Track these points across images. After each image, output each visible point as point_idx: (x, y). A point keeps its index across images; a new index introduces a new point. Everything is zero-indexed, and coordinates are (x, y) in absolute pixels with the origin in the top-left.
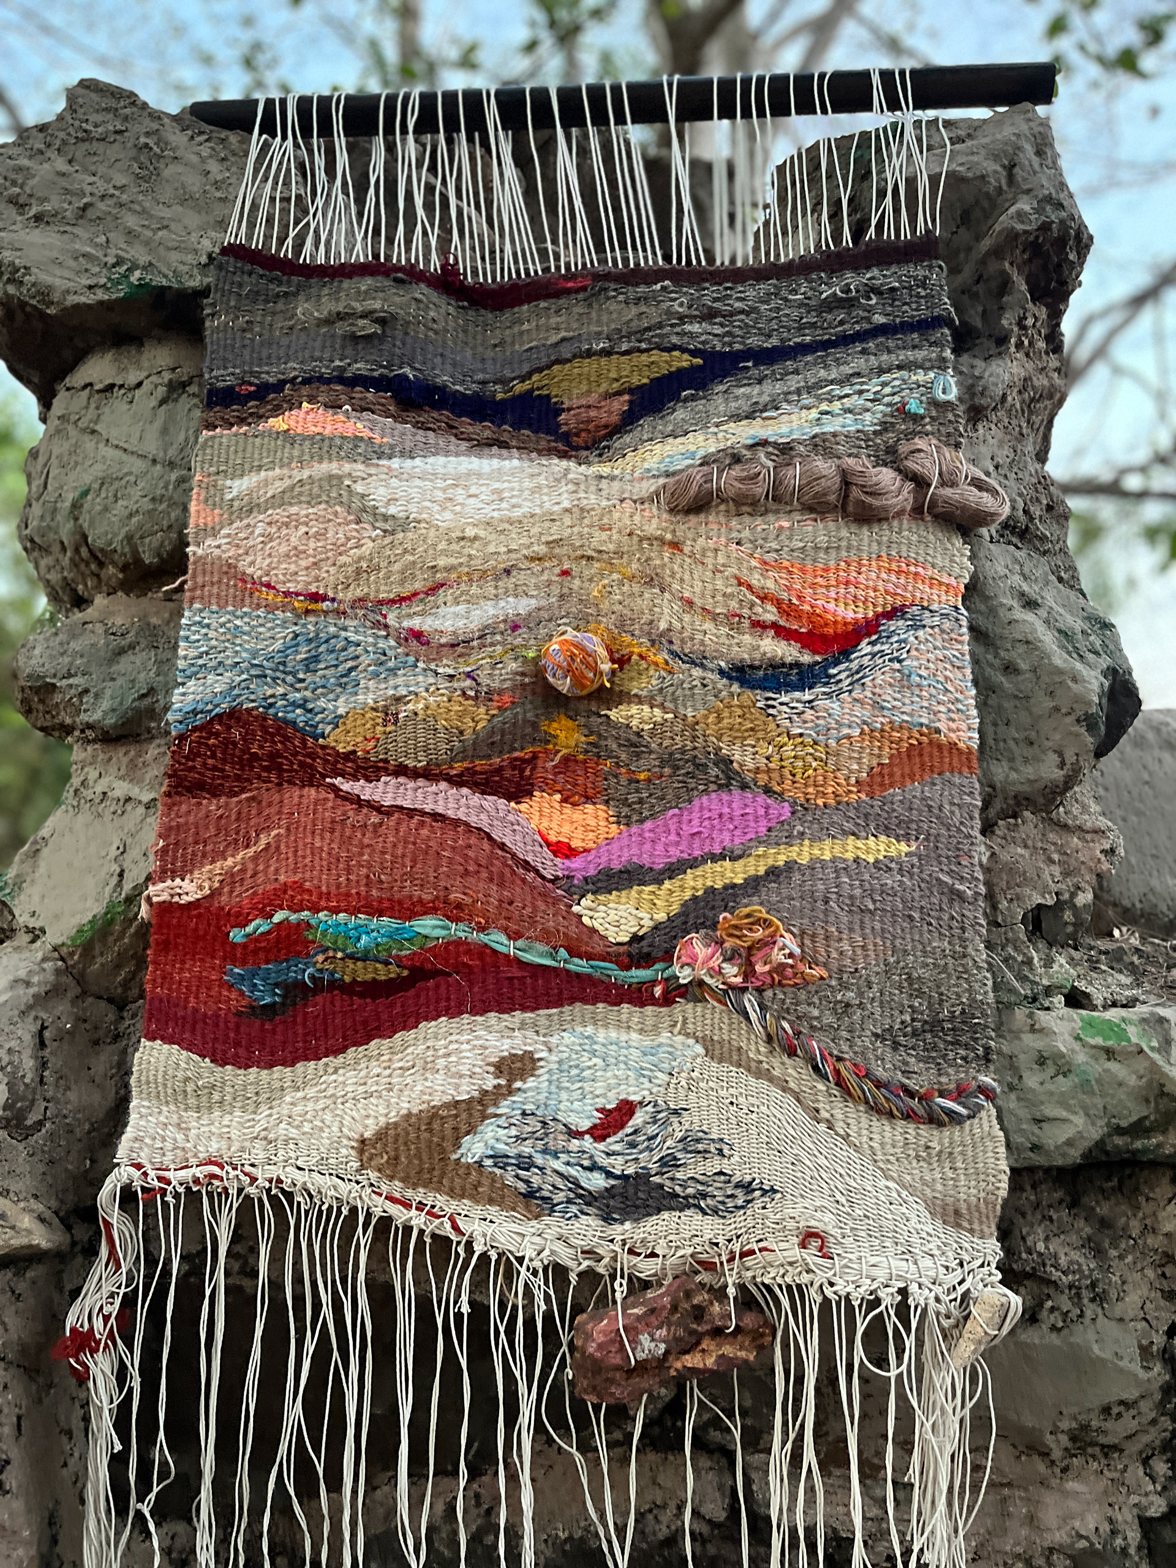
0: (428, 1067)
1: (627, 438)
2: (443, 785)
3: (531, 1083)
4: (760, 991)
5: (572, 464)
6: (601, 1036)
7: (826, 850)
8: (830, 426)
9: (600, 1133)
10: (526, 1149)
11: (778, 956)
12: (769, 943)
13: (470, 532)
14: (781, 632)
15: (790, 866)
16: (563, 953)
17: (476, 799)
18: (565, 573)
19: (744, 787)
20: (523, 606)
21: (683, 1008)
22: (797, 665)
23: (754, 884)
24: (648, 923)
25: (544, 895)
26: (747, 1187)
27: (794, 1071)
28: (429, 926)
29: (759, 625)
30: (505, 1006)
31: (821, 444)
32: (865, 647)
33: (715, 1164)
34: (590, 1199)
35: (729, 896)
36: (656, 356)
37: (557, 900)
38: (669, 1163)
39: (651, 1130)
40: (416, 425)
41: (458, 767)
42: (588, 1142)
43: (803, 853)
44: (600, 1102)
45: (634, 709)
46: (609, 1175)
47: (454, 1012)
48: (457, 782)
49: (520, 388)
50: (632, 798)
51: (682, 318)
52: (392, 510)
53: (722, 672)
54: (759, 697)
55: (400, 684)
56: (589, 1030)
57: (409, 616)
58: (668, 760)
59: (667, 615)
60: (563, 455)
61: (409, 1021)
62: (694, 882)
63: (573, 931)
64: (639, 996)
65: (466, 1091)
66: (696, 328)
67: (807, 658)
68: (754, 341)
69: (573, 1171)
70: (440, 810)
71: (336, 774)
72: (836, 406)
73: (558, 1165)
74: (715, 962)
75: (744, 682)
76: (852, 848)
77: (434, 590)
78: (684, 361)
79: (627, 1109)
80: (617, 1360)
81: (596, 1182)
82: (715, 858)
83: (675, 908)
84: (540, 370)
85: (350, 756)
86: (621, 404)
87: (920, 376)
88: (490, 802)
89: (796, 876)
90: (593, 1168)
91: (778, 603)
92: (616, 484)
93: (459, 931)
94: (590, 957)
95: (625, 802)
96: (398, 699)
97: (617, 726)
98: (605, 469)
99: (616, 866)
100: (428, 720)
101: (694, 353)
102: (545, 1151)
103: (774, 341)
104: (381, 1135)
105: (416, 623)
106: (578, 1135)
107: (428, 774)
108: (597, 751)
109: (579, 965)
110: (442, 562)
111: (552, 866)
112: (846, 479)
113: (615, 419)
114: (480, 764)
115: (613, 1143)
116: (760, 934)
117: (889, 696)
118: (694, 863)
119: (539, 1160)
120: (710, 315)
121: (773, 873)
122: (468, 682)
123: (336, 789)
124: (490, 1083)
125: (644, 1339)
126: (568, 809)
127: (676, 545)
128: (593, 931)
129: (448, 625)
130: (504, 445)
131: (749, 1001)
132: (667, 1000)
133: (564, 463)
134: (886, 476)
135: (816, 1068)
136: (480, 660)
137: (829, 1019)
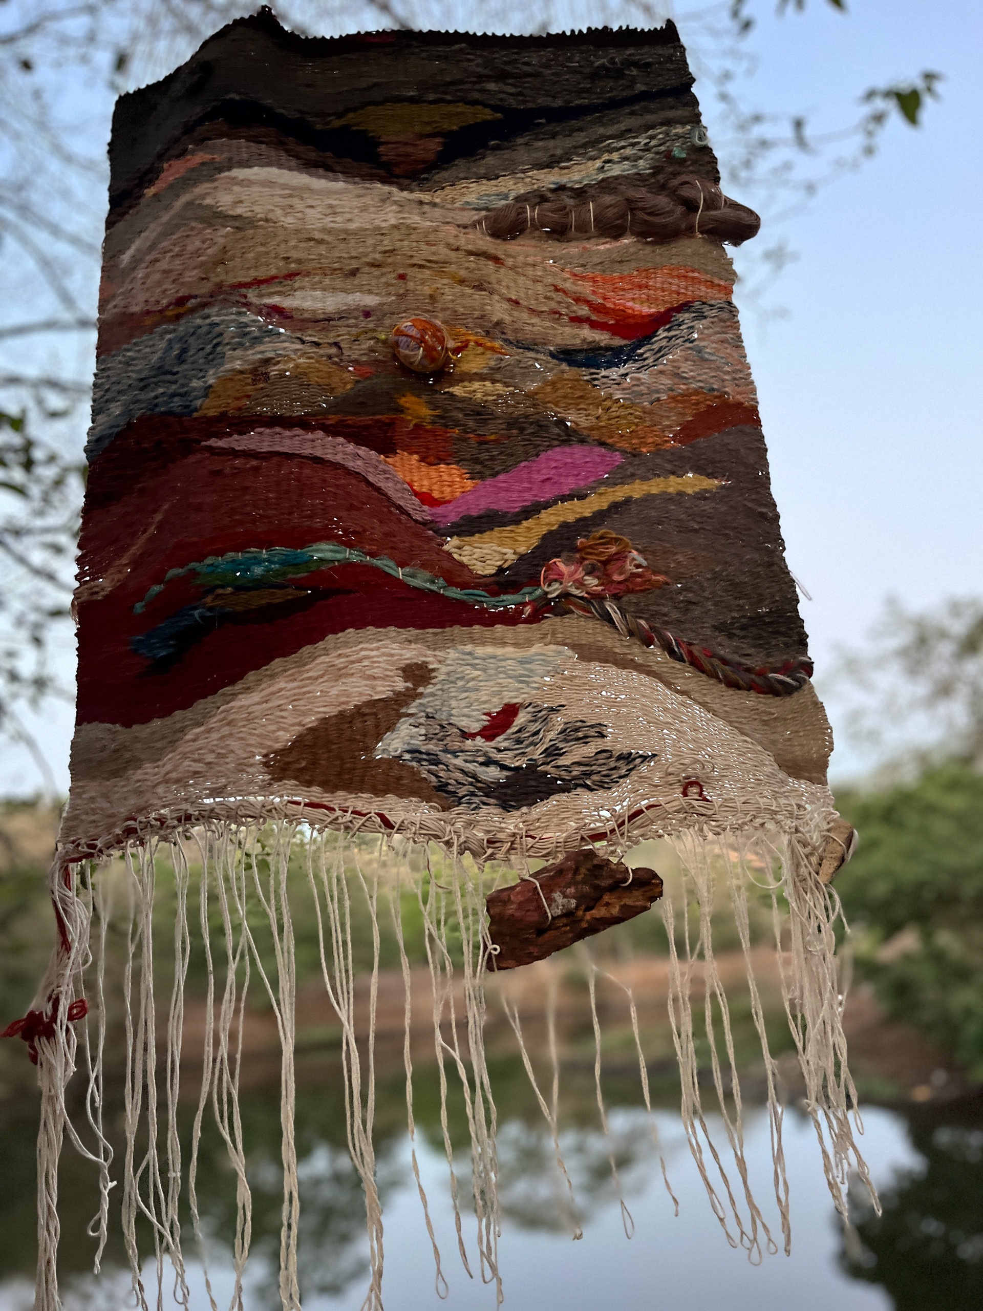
0: (339, 674)
1: (444, 175)
3: (430, 689)
5: (394, 190)
6: (481, 651)
8: (613, 172)
9: (489, 733)
10: (432, 747)
11: (630, 568)
12: (620, 557)
13: (316, 235)
14: (594, 325)
15: (628, 501)
16: (441, 581)
17: (351, 447)
18: (402, 277)
19: (582, 441)
20: (370, 300)
21: (551, 622)
22: (608, 348)
23: (600, 517)
24: (511, 557)
25: (417, 535)
26: (627, 758)
28: (323, 551)
29: (576, 320)
31: (607, 186)
32: (662, 333)
33: (600, 744)
34: (490, 791)
35: (583, 525)
36: (461, 108)
37: (430, 539)
38: (553, 752)
39: (533, 728)
41: (332, 419)
42: (479, 741)
43: (636, 490)
44: (487, 707)
45: (476, 385)
46: (503, 767)
47: (360, 625)
48: (332, 431)
49: (337, 123)
50: (484, 456)
51: (481, 78)
52: (239, 211)
53: (552, 355)
54: (585, 374)
55: (267, 349)
56: (469, 648)
57: (271, 294)
58: (513, 423)
59: (499, 311)
60: (384, 181)
61: (315, 635)
62: (550, 519)
63: (446, 564)
64: (510, 619)
65: (382, 691)
66: (492, 86)
67: (618, 342)
68: (542, 101)
69: (471, 767)
70: (319, 453)
71: (209, 437)
72: (615, 156)
73: (458, 762)
74: (578, 576)
75: (571, 362)
76: (673, 484)
77: (291, 276)
78: (487, 115)
79: (510, 711)
80: (534, 917)
81: (492, 774)
82: (564, 498)
83: (535, 542)
84: (355, 110)
85: (223, 416)
86: (434, 145)
87: (678, 130)
88: (363, 451)
89: (633, 508)
90: (488, 763)
91: (588, 302)
92: (439, 210)
93: (353, 556)
94: (463, 586)
95: (476, 461)
96: (267, 361)
97: (463, 400)
98: (426, 197)
99: (474, 513)
100: (301, 374)
101: (495, 108)
102: (446, 751)
103: (559, 103)
105: (275, 300)
106: (473, 736)
107: (305, 423)
108: (444, 420)
109: (454, 593)
110: (295, 255)
111: (423, 513)
112: (631, 205)
113: (431, 156)
114: (351, 419)
115: (501, 741)
116: (613, 549)
118: (547, 505)
119: (442, 756)
120: (503, 76)
121: (615, 507)
122: (333, 351)
123: (211, 449)
124: (401, 685)
125: (557, 896)
126: (424, 469)
127: (498, 259)
128: (462, 565)
129: (308, 304)
130: (329, 168)
131: (611, 607)
132: (535, 618)
133: (387, 188)
134: (661, 201)
135: (672, 653)
136: (343, 334)
137: (675, 615)
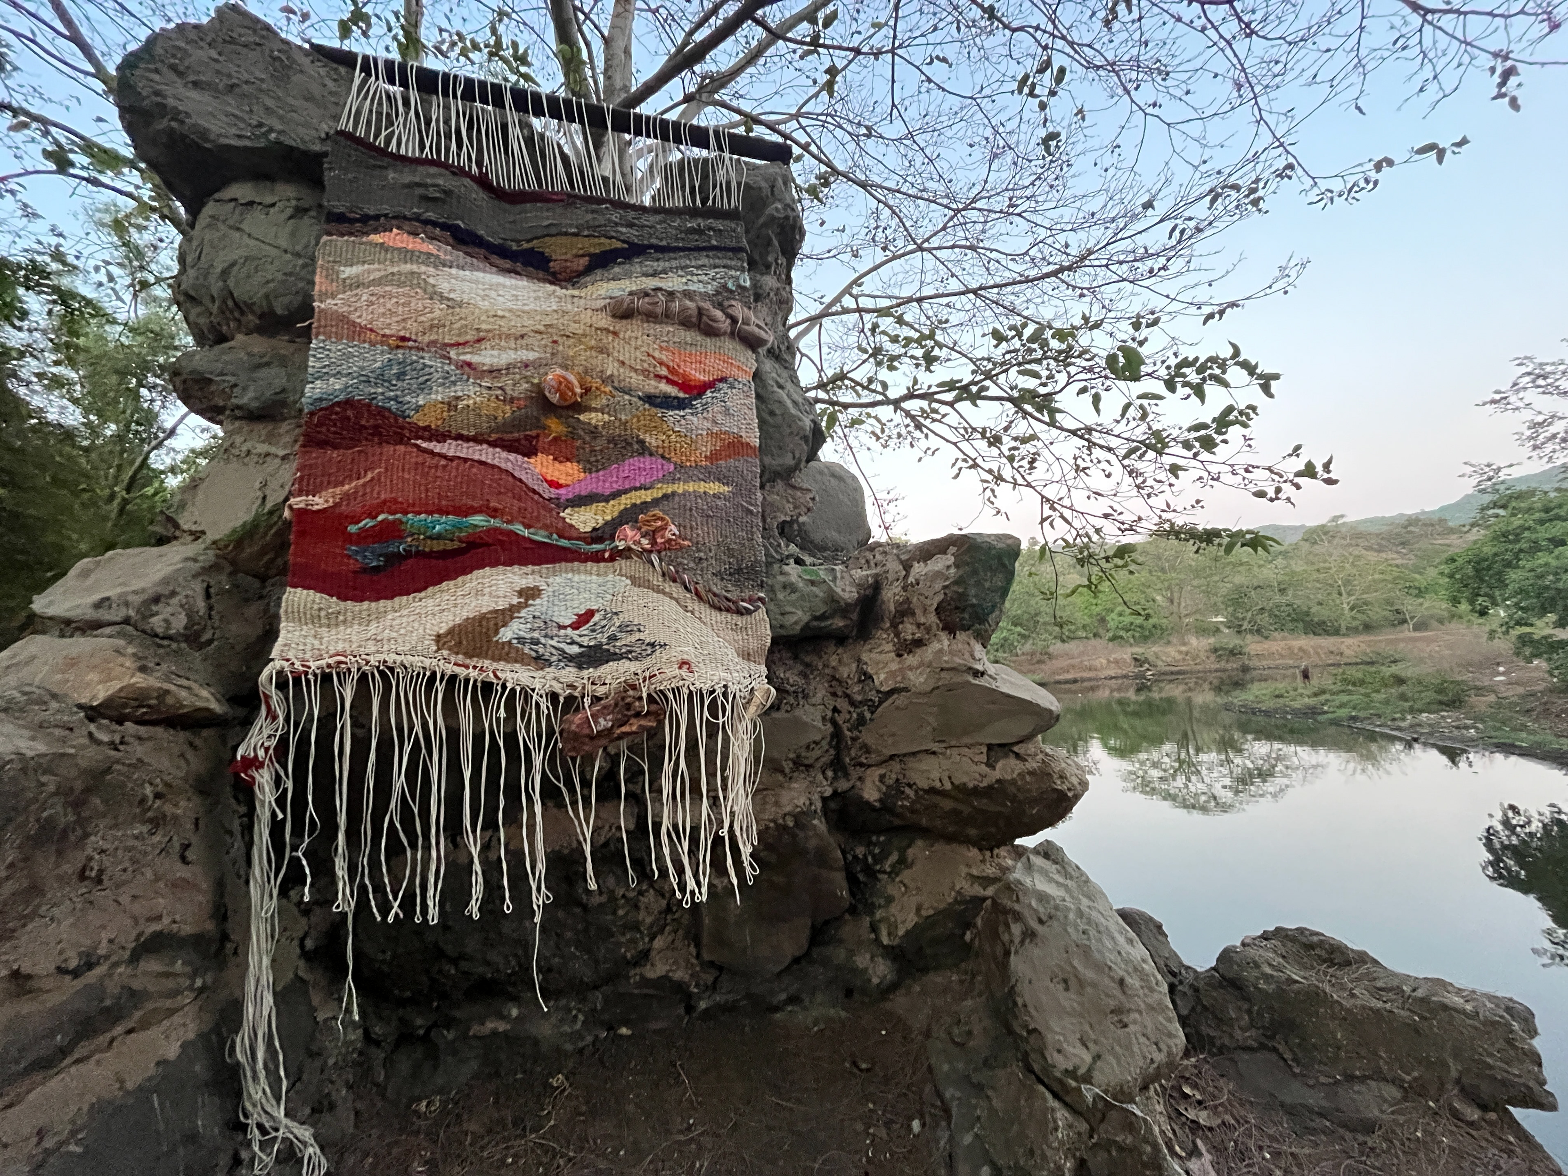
0: (479, 593)
1: (588, 279)
2: (485, 446)
3: (538, 601)
4: (659, 552)
5: (557, 288)
6: (576, 578)
7: (691, 487)
8: (692, 287)
9: (575, 626)
10: (536, 635)
11: (668, 535)
12: (664, 528)
13: (500, 313)
14: (669, 381)
15: (674, 494)
16: (555, 536)
17: (504, 454)
18: (555, 342)
19: (651, 455)
20: (531, 356)
21: (621, 563)
22: (676, 398)
23: (656, 502)
24: (601, 522)
25: (544, 507)
26: (653, 645)
27: (676, 590)
28: (478, 520)
29: (658, 377)
30: (523, 562)
31: (688, 294)
32: (709, 394)
33: (637, 636)
34: (571, 659)
35: (645, 506)
36: (603, 240)
37: (552, 510)
38: (613, 638)
39: (603, 623)
40: (466, 253)
41: (494, 436)
42: (569, 630)
43: (679, 488)
44: (576, 611)
45: (593, 415)
46: (581, 646)
47: (494, 564)
48: (493, 444)
49: (526, 246)
50: (593, 459)
51: (616, 224)
52: (452, 296)
53: (640, 398)
54: (659, 412)
55: (458, 390)
56: (570, 575)
57: (465, 353)
58: (612, 440)
59: (611, 368)
60: (552, 283)
61: (466, 570)
62: (625, 501)
63: (560, 525)
64: (597, 558)
65: (502, 605)
66: (624, 230)
67: (681, 395)
68: (654, 241)
69: (562, 646)
70: (483, 459)
71: (417, 438)
72: (695, 278)
73: (554, 643)
74: (637, 538)
75: (651, 404)
76: (702, 487)
77: (479, 341)
78: (619, 245)
79: (590, 613)
80: (586, 731)
81: (575, 650)
82: (636, 489)
83: (616, 514)
84: (537, 238)
85: (427, 428)
86: (584, 261)
87: (733, 273)
88: (512, 456)
89: (677, 499)
90: (573, 643)
91: (668, 367)
92: (582, 301)
93: (494, 522)
94: (569, 539)
95: (589, 462)
96: (458, 398)
97: (584, 423)
98: (576, 292)
99: (583, 493)
100: (477, 408)
101: (624, 242)
102: (546, 636)
103: (664, 243)
104: (450, 632)
105: (467, 358)
106: (565, 627)
107: (476, 439)
108: (573, 435)
109: (564, 543)
110: (484, 326)
111: (548, 492)
112: (700, 311)
113: (581, 268)
114: (507, 437)
115: (583, 630)
116: (659, 523)
117: (719, 417)
118: (626, 492)
119: (543, 640)
120: (631, 225)
121: (666, 497)
122: (499, 392)
123: (417, 446)
124: (515, 601)
125: (602, 721)
126: (557, 464)
127: (615, 334)
128: (571, 526)
129: (487, 361)
130: (517, 273)
131: (654, 557)
132: (612, 559)
133: (552, 288)
134: (718, 314)
135: (686, 588)
136: (507, 381)
137: (692, 565)
